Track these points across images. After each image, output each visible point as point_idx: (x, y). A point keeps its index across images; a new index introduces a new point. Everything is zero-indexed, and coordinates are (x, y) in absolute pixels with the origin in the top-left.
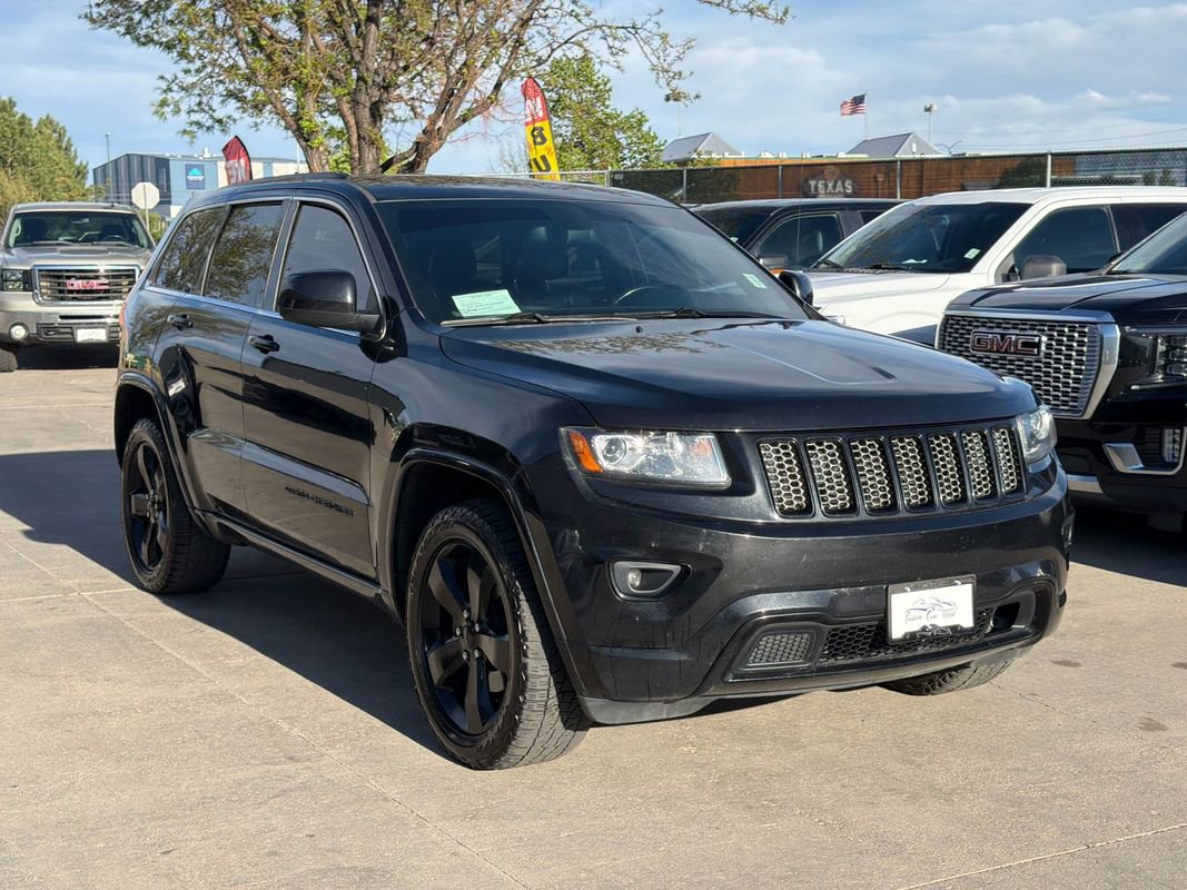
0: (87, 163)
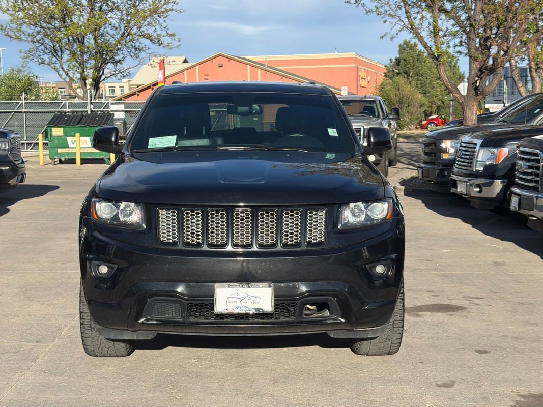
0: (464, 72)
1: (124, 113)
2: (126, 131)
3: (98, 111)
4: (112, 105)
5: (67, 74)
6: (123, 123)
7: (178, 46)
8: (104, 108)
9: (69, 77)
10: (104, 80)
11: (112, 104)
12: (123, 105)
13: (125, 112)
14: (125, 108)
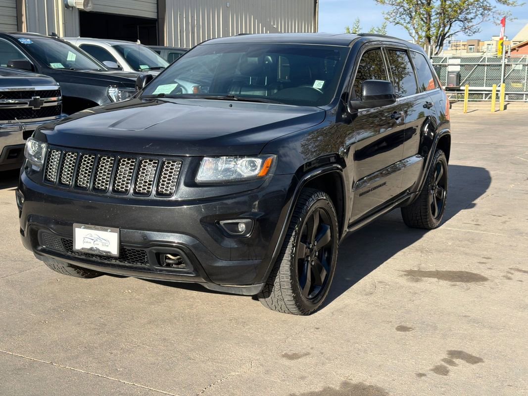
1: (459, 66)
2: (460, 83)
3: (437, 65)
4: (450, 60)
5: (417, 33)
6: (457, 76)
7: (523, 4)
8: (442, 62)
9: (418, 34)
10: (449, 37)
11: (449, 58)
12: (460, 60)
13: (461, 65)
14: (461, 62)
